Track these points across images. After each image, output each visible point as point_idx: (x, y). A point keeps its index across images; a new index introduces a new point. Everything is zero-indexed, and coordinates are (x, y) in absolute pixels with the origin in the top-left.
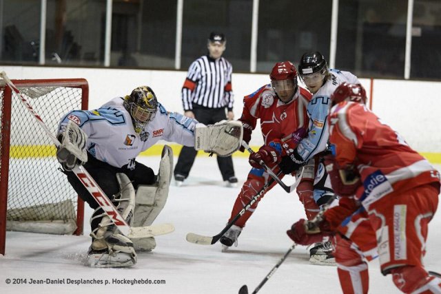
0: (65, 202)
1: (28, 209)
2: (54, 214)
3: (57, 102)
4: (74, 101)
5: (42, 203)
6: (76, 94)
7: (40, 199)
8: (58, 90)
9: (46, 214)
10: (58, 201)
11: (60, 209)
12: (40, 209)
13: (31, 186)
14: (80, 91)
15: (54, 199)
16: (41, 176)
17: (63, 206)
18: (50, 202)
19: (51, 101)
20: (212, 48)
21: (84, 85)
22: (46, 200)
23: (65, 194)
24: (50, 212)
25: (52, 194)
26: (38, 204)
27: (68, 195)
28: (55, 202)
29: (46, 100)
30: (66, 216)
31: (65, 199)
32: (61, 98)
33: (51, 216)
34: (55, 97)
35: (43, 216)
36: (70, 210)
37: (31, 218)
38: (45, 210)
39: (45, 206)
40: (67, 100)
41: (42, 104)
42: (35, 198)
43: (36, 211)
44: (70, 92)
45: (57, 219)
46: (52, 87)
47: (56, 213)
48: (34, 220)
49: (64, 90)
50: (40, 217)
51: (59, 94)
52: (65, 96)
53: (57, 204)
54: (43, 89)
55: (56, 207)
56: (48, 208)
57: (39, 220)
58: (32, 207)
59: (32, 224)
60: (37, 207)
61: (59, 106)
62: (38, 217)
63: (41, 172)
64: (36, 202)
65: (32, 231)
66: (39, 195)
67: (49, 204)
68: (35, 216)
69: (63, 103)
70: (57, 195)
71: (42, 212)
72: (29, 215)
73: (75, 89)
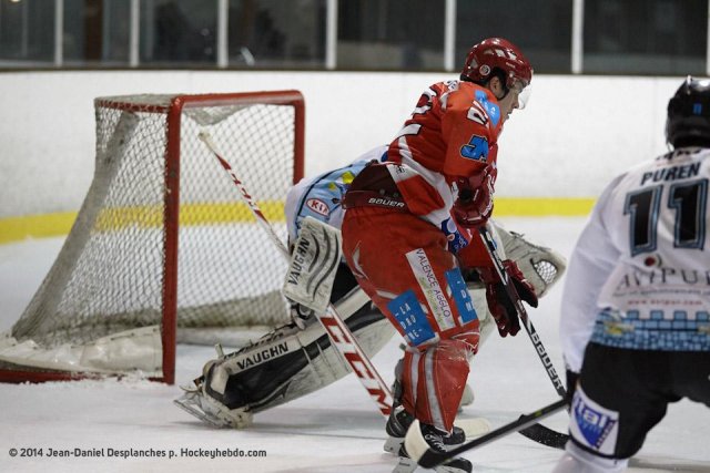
0: (269, 294)
1: (210, 307)
2: (252, 315)
3: (253, 129)
4: (281, 128)
5: (231, 297)
6: (285, 116)
7: (229, 290)
8: (254, 109)
9: (240, 315)
10: (258, 293)
11: (262, 306)
12: (229, 306)
14: (291, 110)
15: (251, 289)
16: (230, 253)
17: (267, 301)
18: (246, 295)
19: (244, 128)
21: (298, 101)
22: (237, 292)
23: (269, 281)
24: (245, 311)
25: (249, 281)
26: (225, 299)
27: (275, 283)
28: (253, 295)
30: (272, 319)
31: (270, 290)
32: (260, 124)
33: (247, 319)
34: (250, 122)
35: (235, 318)
36: (278, 307)
37: (215, 322)
38: (237, 308)
39: (236, 302)
40: (270, 126)
41: (228, 133)
42: (220, 289)
43: (222, 310)
44: (275, 113)
45: (258, 324)
47: (255, 312)
48: (220, 325)
49: (265, 110)
50: (229, 321)
51: (257, 117)
52: (267, 119)
53: (257, 299)
55: (255, 304)
56: (242, 304)
57: (228, 326)
58: (216, 305)
60: (224, 304)
61: (256, 137)
62: (225, 320)
63: (228, 246)
64: (223, 295)
66: (226, 283)
67: (244, 299)
68: (220, 319)
69: (263, 131)
70: (257, 284)
71: (231, 313)
72: (211, 317)
73: (283, 108)
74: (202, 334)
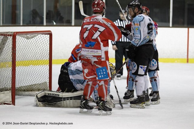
0: (44, 83)
1: (29, 86)
2: (39, 88)
3: (39, 40)
4: (46, 40)
5: (34, 83)
6: (47, 37)
7: (33, 82)
8: (39, 35)
9: (36, 88)
10: (41, 82)
11: (42, 86)
12: (33, 86)
13: (29, 77)
14: (49, 36)
15: (39, 81)
16: (34, 72)
17: (43, 85)
18: (38, 83)
19: (37, 40)
20: (121, 16)
21: (50, 33)
22: (36, 82)
23: (43, 79)
24: (38, 87)
25: (38, 79)
26: (33, 84)
27: (45, 80)
28: (40, 83)
29: (34, 40)
30: (44, 89)
31: (44, 82)
32: (41, 39)
33: (38, 89)
34: (38, 39)
35: (35, 89)
36: (46, 86)
37: (30, 90)
38: (36, 86)
39: (35, 85)
40: (43, 40)
41: (33, 42)
42: (31, 81)
43: (32, 87)
44: (44, 37)
45: (41, 90)
46: (36, 35)
47: (40, 87)
48: (31, 91)
49: (42, 36)
50: (34, 89)
51: (40, 37)
52: (43, 38)
53: (41, 84)
54: (32, 35)
55: (40, 85)
56: (37, 85)
57: (33, 91)
58: (30, 85)
59: (30, 93)
60: (32, 85)
61: (40, 42)
62: (33, 89)
63: (33, 70)
64: (32, 83)
65: (30, 95)
66: (33, 80)
67: (37, 84)
68: (31, 89)
69: (41, 41)
70: (40, 80)
71: (34, 87)
72: (29, 89)
73: (46, 35)
74: (27, 93)
